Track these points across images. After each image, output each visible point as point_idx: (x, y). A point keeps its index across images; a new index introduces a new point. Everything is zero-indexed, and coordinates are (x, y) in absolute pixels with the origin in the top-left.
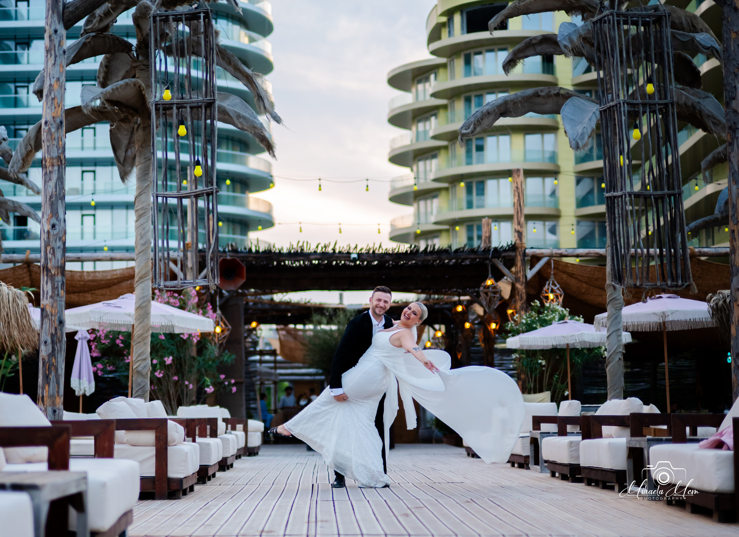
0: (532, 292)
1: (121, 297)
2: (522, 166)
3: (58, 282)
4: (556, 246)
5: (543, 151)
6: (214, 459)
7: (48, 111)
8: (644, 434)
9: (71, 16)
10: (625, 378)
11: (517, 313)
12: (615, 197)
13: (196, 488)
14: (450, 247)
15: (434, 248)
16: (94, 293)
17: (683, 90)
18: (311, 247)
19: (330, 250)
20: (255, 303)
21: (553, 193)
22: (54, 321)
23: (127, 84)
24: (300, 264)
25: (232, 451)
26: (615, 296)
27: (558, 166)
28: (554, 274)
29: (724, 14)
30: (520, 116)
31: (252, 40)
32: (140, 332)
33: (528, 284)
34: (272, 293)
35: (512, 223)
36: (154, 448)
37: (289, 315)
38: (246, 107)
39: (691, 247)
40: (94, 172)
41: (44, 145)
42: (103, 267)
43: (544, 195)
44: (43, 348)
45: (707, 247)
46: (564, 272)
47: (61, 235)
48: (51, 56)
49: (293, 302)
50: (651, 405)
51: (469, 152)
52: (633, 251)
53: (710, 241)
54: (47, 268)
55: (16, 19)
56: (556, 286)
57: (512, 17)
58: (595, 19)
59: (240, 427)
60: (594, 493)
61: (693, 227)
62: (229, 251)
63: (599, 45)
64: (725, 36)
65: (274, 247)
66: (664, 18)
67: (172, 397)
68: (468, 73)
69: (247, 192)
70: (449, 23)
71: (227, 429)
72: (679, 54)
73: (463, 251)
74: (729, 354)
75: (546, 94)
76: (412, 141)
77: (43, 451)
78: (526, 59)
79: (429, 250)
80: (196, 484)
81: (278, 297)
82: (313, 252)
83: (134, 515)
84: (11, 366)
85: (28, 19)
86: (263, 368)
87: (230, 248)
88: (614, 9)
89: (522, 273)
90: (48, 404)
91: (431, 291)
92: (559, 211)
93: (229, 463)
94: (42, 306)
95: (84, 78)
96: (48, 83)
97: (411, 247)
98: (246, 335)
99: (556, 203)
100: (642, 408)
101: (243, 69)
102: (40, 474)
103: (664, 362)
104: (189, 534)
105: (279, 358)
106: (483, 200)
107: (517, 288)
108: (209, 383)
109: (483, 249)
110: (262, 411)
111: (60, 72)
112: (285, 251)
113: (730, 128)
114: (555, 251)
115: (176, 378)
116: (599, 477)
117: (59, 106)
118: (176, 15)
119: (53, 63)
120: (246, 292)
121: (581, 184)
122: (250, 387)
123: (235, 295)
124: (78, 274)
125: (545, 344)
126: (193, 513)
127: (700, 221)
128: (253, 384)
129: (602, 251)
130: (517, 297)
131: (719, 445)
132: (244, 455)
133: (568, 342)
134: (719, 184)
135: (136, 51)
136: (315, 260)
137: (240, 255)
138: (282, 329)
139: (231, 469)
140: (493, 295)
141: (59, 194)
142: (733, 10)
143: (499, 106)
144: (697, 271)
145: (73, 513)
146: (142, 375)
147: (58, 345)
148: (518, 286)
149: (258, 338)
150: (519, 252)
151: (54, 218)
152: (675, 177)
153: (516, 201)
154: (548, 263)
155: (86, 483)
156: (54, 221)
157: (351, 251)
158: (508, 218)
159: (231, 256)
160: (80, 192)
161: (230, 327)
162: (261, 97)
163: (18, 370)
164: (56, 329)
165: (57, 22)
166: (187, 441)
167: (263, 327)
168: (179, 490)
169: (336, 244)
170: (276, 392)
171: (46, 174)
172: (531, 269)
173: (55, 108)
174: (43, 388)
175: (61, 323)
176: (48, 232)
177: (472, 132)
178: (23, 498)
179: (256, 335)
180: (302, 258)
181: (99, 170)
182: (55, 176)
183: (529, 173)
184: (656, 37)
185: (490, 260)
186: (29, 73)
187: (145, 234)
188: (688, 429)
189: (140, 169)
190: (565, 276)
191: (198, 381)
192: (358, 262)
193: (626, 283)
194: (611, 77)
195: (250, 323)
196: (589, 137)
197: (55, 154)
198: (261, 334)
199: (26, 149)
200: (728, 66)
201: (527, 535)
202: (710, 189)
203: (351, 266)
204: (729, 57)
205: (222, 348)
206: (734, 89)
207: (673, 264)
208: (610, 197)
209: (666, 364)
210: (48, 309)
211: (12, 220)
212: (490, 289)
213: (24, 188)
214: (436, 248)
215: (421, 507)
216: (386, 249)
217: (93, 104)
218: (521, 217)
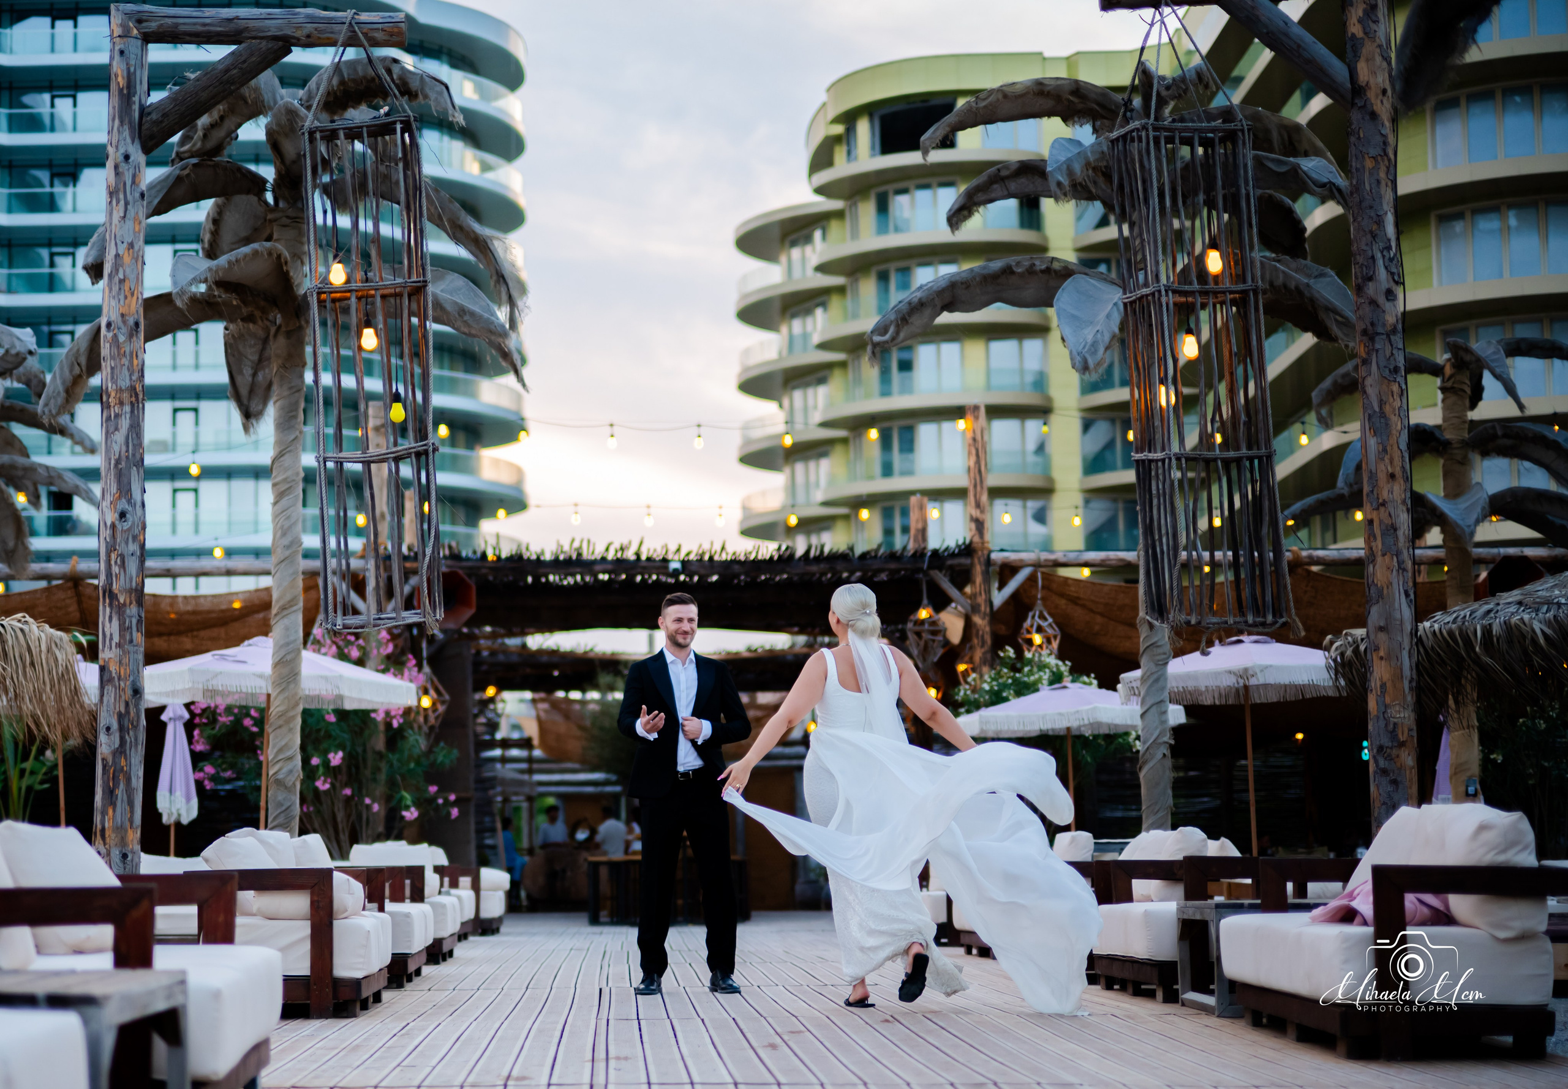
0: (1003, 630)
1: (246, 643)
2: (982, 399)
3: (131, 617)
4: (1047, 545)
5: (1022, 372)
6: (418, 943)
7: (113, 303)
8: (1210, 892)
9: (155, 129)
10: (1174, 789)
11: (974, 670)
12: (1151, 461)
13: (386, 995)
14: (851, 549)
15: (822, 551)
16: (196, 636)
17: (1279, 261)
18: (596, 550)
19: (630, 555)
20: (493, 653)
21: (1041, 449)
22: (124, 690)
23: (256, 253)
24: (576, 582)
25: (452, 926)
26: (1155, 639)
27: (1049, 399)
28: (1043, 599)
29: (1351, 124)
30: (980, 309)
31: (486, 167)
32: (281, 708)
33: (995, 616)
34: (524, 634)
35: (966, 505)
36: (309, 923)
37: (556, 673)
38: (476, 295)
39: (1295, 548)
40: (196, 410)
41: (106, 366)
42: (212, 587)
43: (1023, 452)
44: (103, 738)
45: (1324, 548)
46: (1062, 595)
47: (136, 531)
48: (118, 202)
49: (562, 650)
50: (1223, 839)
51: (885, 373)
52: (1184, 555)
53: (1329, 535)
54: (111, 591)
55: (52, 129)
56: (1045, 619)
57: (963, 128)
58: (1115, 134)
59: (465, 881)
60: (1118, 1004)
61: (1298, 512)
62: (445, 557)
63: (1121, 179)
64: (1354, 164)
65: (527, 549)
66: (1240, 134)
67: (340, 826)
68: (883, 227)
69: (477, 447)
70: (848, 138)
71: (442, 885)
72: (1270, 196)
73: (876, 556)
74: (1365, 744)
75: (1027, 270)
76: (780, 353)
77: (105, 933)
78: (990, 206)
79: (812, 554)
80: (386, 988)
81: (536, 641)
82: (599, 557)
83: (272, 1046)
84: (44, 770)
85: (75, 129)
86: (507, 771)
87: (447, 552)
88: (1148, 117)
89: (984, 596)
90: (113, 843)
91: (817, 630)
92: (1050, 480)
93: (446, 949)
94: (101, 662)
95: (178, 238)
96: (113, 252)
97: (779, 549)
98: (475, 711)
99: (1047, 467)
100: (1206, 846)
101: (469, 226)
102: (100, 974)
103: (1246, 758)
104: (374, 1083)
105: (537, 753)
106: (912, 462)
107: (975, 624)
108: (409, 802)
109: (912, 552)
110: (507, 850)
111: (135, 232)
112: (548, 557)
113: (1365, 332)
114: (1045, 556)
115: (348, 792)
116: (1126, 974)
117: (132, 294)
118: (350, 129)
119: (122, 215)
120: (476, 631)
121: (1093, 430)
122: (484, 807)
123: (455, 638)
124: (168, 601)
125: (1028, 728)
126: (380, 1044)
127: (1310, 500)
128: (490, 802)
129: (1130, 556)
130: (975, 641)
131: (1348, 916)
132: (475, 933)
133: (1068, 725)
134: (1345, 432)
135: (273, 191)
136: (604, 572)
137: (465, 564)
138: (542, 700)
139: (449, 960)
140: (930, 637)
141: (134, 455)
142: (1367, 117)
143: (940, 293)
144: (1306, 592)
145: (160, 1046)
146: (286, 788)
147: (131, 733)
148: (977, 620)
149: (499, 716)
150: (979, 559)
151: (124, 500)
152: (1261, 425)
153: (972, 463)
154: (1032, 579)
155: (185, 992)
156: (123, 505)
157: (670, 557)
158: (958, 494)
159: (448, 566)
160: (171, 447)
161: (447, 697)
162: (503, 277)
163: (57, 777)
164: (127, 704)
165: (129, 140)
166: (369, 910)
167: (507, 695)
168: (354, 1001)
169: (641, 543)
170: (531, 816)
171: (109, 418)
172: (1000, 588)
173: (126, 297)
174: (104, 813)
175: (137, 692)
176: (113, 526)
177: (893, 339)
178: (69, 1021)
179: (495, 710)
180: (578, 570)
181: (205, 406)
182: (125, 423)
183: (996, 411)
184: (1225, 166)
185: (926, 573)
186: (75, 228)
187: (290, 527)
188: (1290, 886)
189: (282, 408)
190: (1062, 602)
191: (388, 798)
192: (682, 578)
193: (1171, 616)
194: (1143, 240)
195: (484, 689)
196: (1107, 349)
197: (125, 383)
198: (504, 709)
199: (71, 371)
200: (1360, 219)
201: (995, 1084)
202: (1328, 440)
203: (670, 584)
204: (1361, 202)
205: (433, 736)
206: (1371, 261)
207: (1258, 580)
208: (1143, 461)
209: (1249, 763)
210: (113, 668)
211: (44, 501)
212: (926, 626)
213: (68, 442)
214: (826, 550)
215: (800, 1032)
216: (734, 554)
217: (194, 289)
218: (981, 494)
